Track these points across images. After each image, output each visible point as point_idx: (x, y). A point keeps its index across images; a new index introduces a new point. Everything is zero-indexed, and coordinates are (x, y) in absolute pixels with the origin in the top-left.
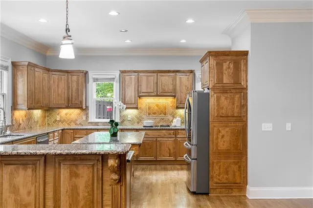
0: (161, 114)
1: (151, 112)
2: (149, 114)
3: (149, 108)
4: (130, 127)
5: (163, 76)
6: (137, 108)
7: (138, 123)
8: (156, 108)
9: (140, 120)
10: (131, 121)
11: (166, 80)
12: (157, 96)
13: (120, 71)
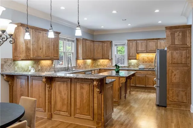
0: (150, 62)
1: (144, 61)
2: (143, 62)
3: (143, 59)
4: (132, 69)
5: (150, 42)
6: (136, 59)
7: (137, 67)
8: (147, 59)
9: (138, 65)
10: (134, 66)
11: (152, 44)
12: (147, 52)
13: (127, 40)
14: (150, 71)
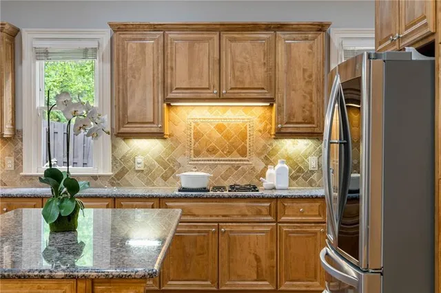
0: (230, 153)
1: (202, 148)
2: (197, 153)
3: (198, 136)
4: (139, 191)
5: (234, 40)
6: (160, 135)
7: (165, 178)
8: (217, 135)
9: (169, 169)
10: (147, 174)
11: (245, 51)
12: (220, 98)
13: (111, 25)
14: (243, 198)
